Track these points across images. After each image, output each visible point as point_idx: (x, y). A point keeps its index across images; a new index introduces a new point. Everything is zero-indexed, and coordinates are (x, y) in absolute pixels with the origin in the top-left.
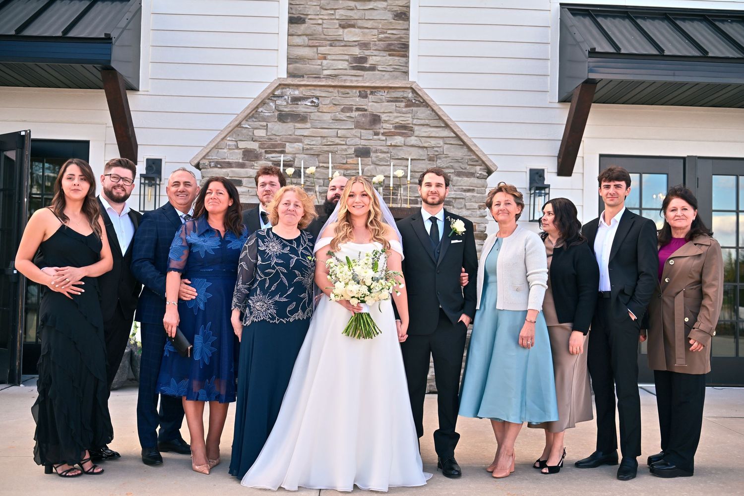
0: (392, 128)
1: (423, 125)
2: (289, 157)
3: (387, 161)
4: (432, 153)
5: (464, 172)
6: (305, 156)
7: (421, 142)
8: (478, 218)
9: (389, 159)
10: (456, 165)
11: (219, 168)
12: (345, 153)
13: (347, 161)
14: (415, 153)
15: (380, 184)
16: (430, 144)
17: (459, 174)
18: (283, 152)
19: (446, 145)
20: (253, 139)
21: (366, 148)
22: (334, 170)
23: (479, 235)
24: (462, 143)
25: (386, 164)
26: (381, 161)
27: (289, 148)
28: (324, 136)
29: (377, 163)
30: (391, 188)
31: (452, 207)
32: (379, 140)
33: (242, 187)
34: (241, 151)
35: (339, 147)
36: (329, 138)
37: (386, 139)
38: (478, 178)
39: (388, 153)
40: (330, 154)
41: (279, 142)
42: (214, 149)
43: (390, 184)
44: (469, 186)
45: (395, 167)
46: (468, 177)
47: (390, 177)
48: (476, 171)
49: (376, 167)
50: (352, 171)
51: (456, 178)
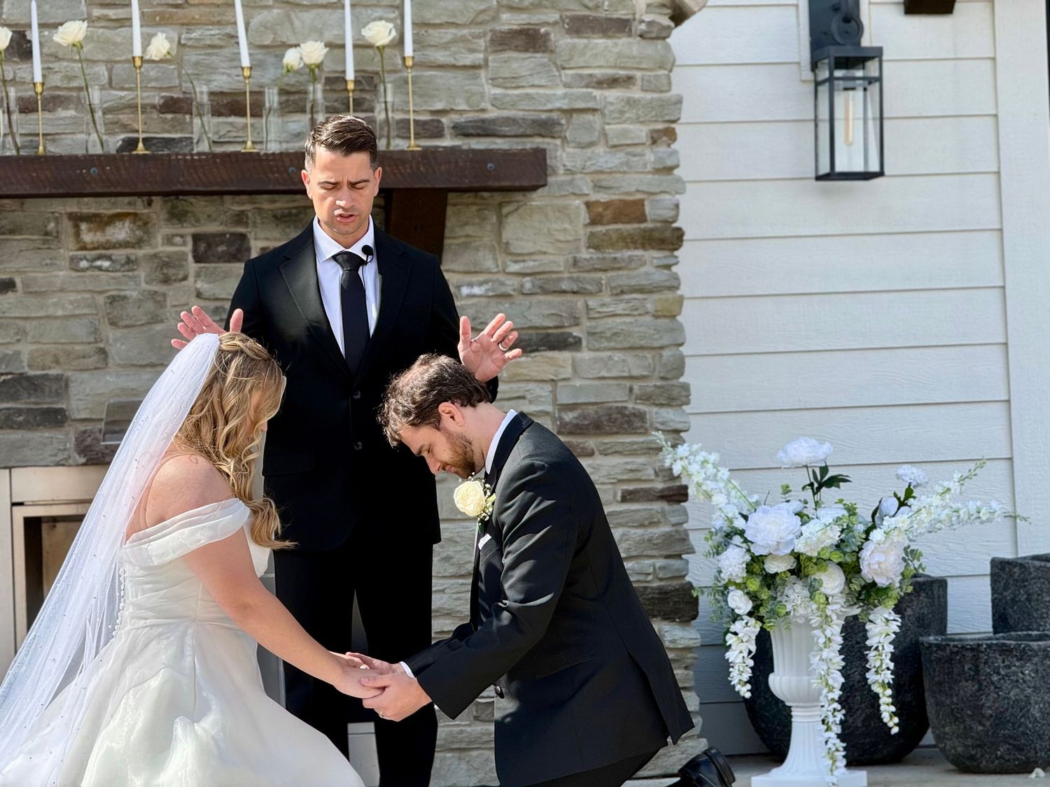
5: (595, 19)
8: (650, 176)
15: (312, 71)
17: (576, 26)
22: (149, 30)
23: (656, 235)
30: (351, 86)
31: (558, 142)
38: (641, 36)
43: (344, 72)
44: (615, 67)
45: (358, 9)
46: (609, 37)
47: (343, 46)
48: (634, 14)
49: (293, 15)
50: (208, 33)
51: (569, 40)
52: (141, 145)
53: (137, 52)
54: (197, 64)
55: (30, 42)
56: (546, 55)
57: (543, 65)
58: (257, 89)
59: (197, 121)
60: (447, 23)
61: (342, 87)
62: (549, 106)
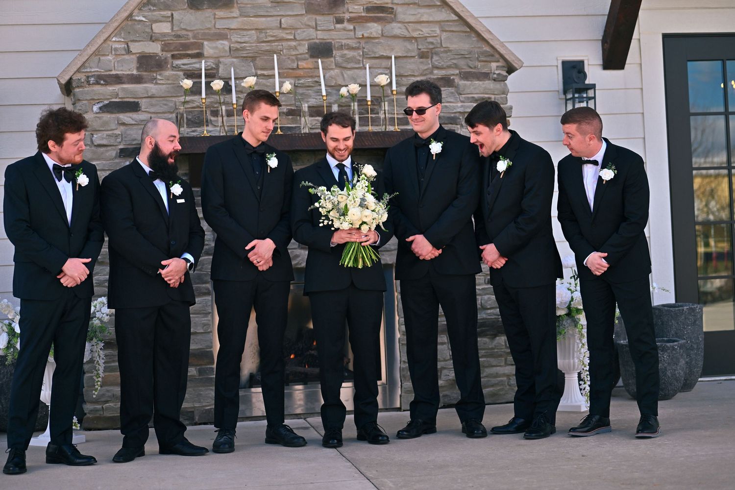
0: (362, 10)
1: (409, 4)
2: (211, 63)
3: (358, 62)
4: (425, 47)
5: (474, 73)
6: (235, 60)
7: (407, 29)
9: (361, 59)
10: (462, 63)
11: (102, 84)
12: (294, 53)
13: (298, 64)
14: (399, 48)
15: (353, 97)
16: (422, 33)
17: (466, 76)
18: (199, 56)
19: (444, 34)
20: (151, 38)
21: (326, 43)
22: (284, 80)
24: (468, 30)
25: (357, 66)
26: (349, 63)
27: (209, 48)
28: (260, 27)
29: (344, 65)
30: (369, 103)
31: (459, 126)
32: (344, 29)
33: (140, 112)
34: (134, 57)
35: (284, 44)
36: (268, 31)
37: (354, 28)
38: (494, 80)
39: (358, 48)
40: (275, 55)
41: (192, 40)
42: (93, 57)
43: (366, 97)
44: (483, 94)
45: (372, 70)
46: (480, 81)
47: (366, 86)
48: (491, 70)
49: (344, 72)
50: (307, 81)
51: (463, 82)
52: (279, 130)
53: (277, 89)
54: (302, 94)
55: (231, 86)
56: (453, 89)
57: (452, 93)
58: (329, 105)
59: (303, 119)
60: (410, 75)
61: (365, 103)
62: (455, 111)
